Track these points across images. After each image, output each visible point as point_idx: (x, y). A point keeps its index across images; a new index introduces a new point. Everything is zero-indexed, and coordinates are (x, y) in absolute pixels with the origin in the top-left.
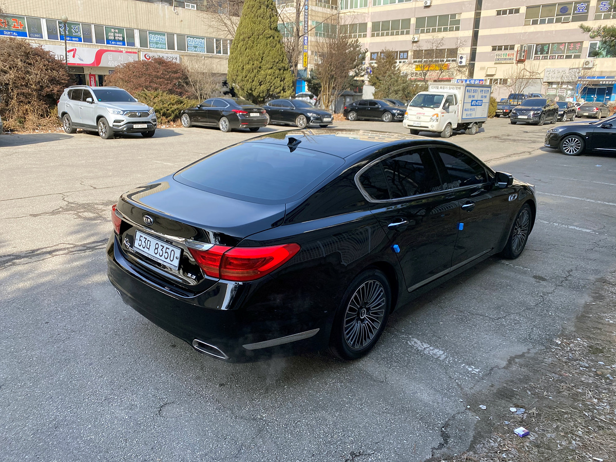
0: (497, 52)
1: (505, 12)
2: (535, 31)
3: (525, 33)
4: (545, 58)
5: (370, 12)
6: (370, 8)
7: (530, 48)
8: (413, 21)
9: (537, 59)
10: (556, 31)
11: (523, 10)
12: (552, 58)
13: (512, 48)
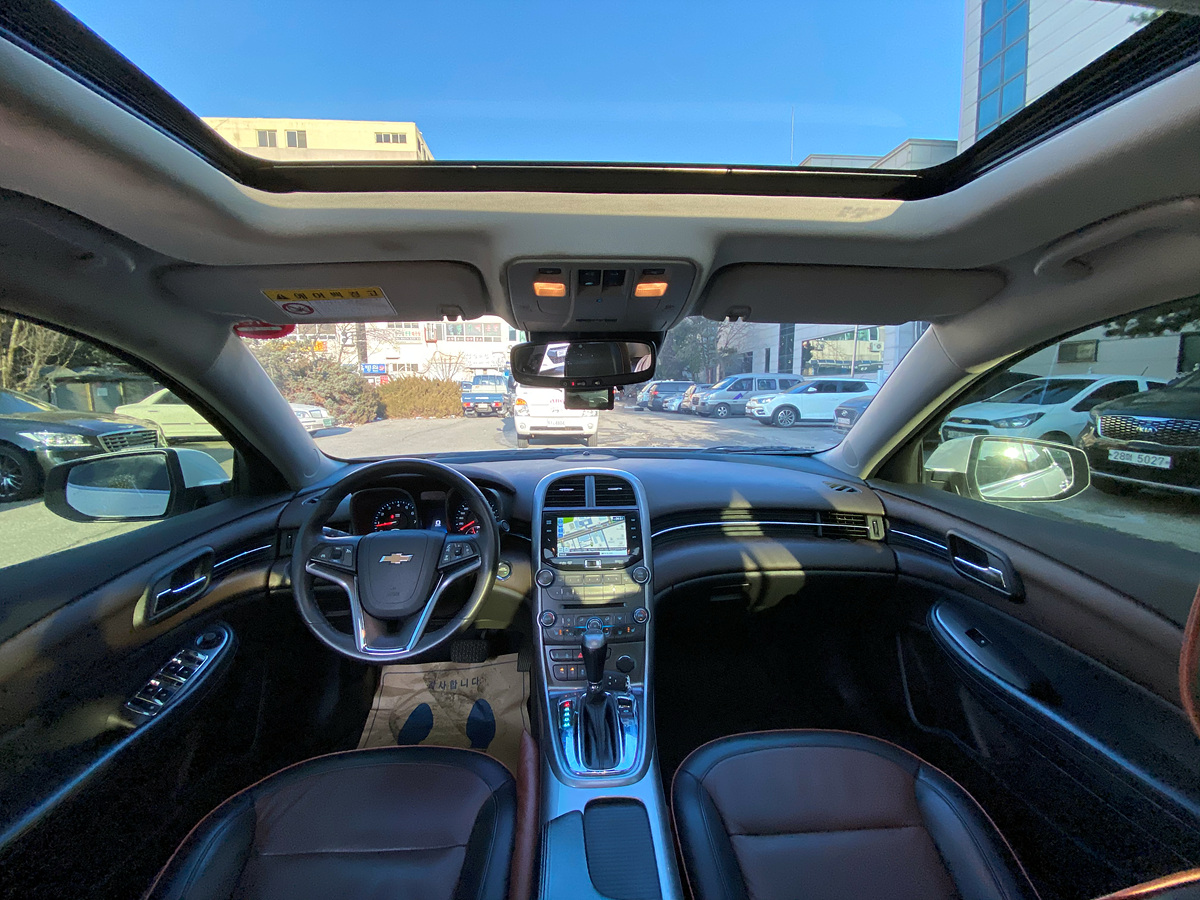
4: (461, 340)
12: (470, 340)
13: (416, 326)
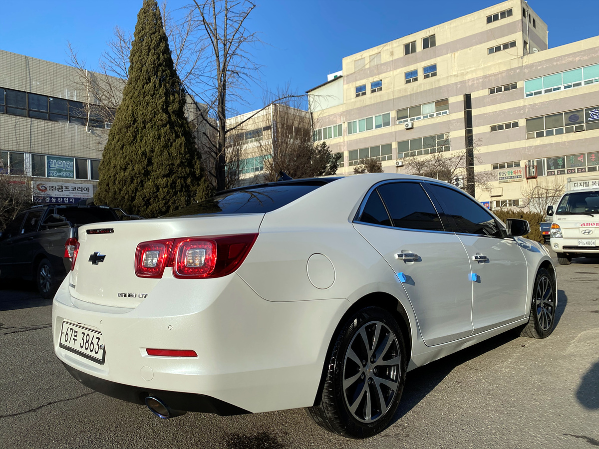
0: (499, 170)
1: (501, 127)
2: (542, 143)
3: (531, 147)
4: (562, 173)
5: (346, 140)
6: (346, 137)
7: (540, 163)
8: (395, 146)
9: (551, 175)
10: (569, 142)
11: (522, 123)
12: (571, 171)
13: (517, 165)
